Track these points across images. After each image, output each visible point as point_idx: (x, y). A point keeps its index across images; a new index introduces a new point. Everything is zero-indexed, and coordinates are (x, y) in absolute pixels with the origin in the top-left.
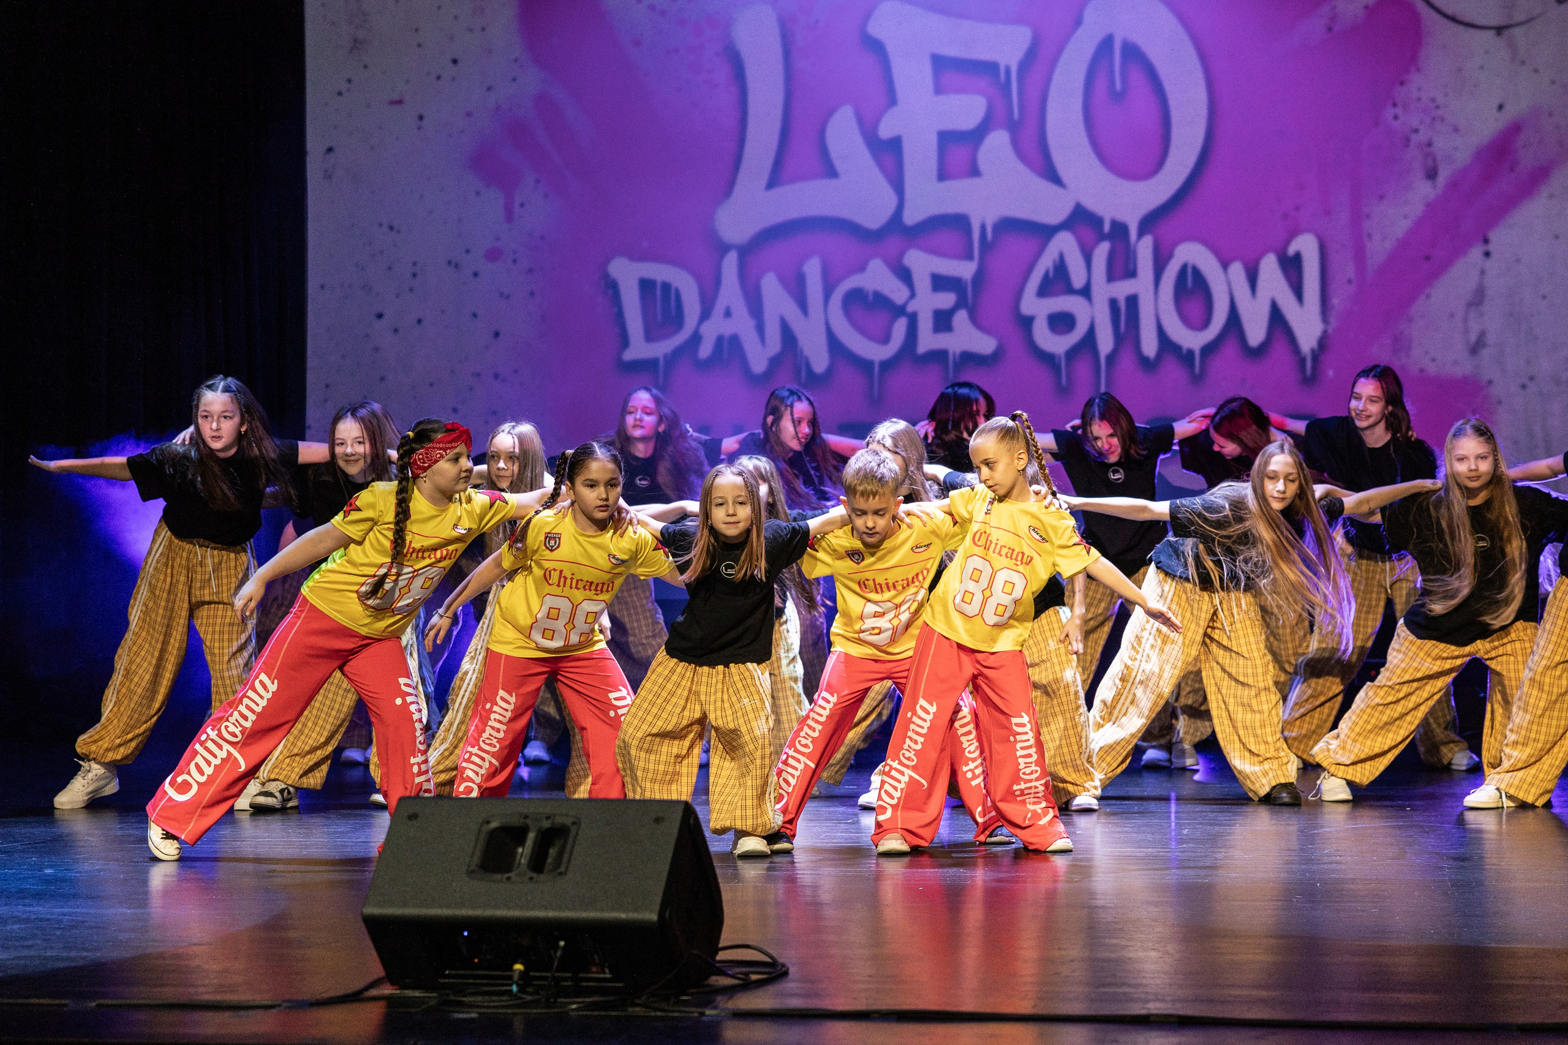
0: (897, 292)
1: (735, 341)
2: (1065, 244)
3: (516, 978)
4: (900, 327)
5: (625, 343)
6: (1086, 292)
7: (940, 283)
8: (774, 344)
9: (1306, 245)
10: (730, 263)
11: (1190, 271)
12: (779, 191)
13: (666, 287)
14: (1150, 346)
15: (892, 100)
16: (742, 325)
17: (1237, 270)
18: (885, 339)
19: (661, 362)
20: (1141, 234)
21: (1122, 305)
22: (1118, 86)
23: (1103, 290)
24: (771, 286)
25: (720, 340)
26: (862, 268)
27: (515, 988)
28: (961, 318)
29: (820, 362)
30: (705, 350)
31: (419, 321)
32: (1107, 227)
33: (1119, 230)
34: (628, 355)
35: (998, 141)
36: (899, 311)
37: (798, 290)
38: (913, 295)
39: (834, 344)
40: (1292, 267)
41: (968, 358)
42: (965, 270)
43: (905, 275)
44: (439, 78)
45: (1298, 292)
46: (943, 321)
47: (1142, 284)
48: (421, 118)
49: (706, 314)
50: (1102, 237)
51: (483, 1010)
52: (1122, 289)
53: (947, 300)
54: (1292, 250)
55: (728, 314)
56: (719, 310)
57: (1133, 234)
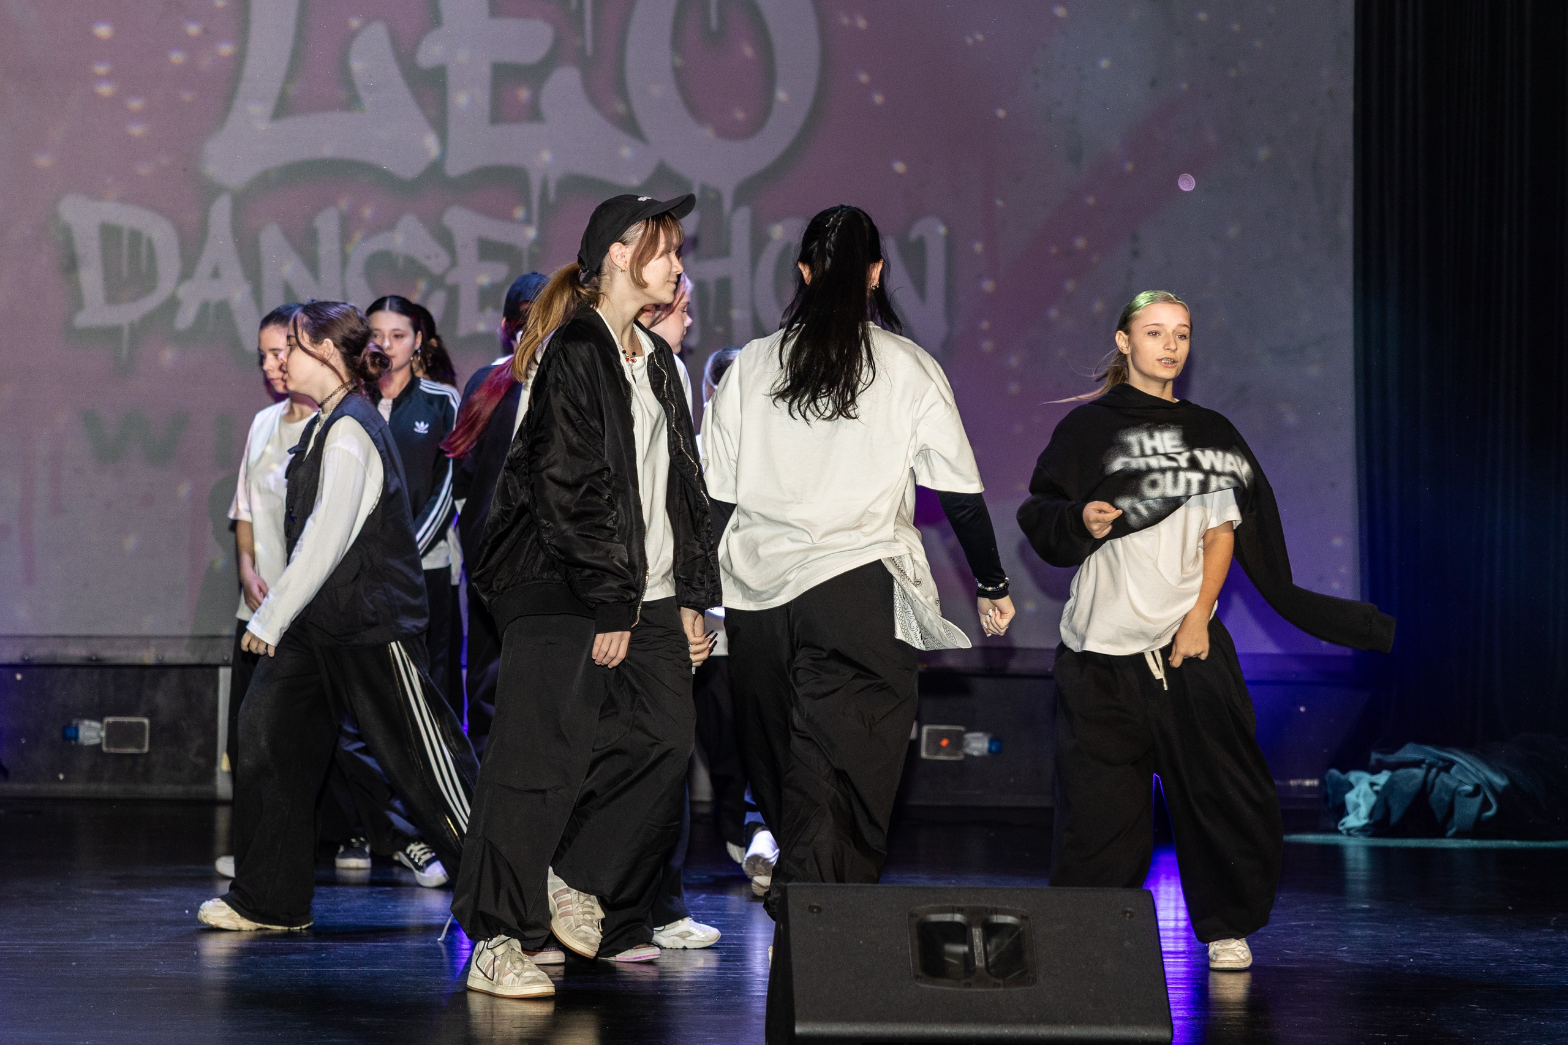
0: (436, 260)
1: (224, 310)
4: (437, 302)
5: (77, 302)
7: (489, 250)
9: (930, 230)
10: (221, 212)
12: (287, 123)
13: (136, 236)
15: (434, 19)
16: (231, 285)
19: (126, 331)
20: (736, 205)
21: (712, 290)
22: (714, 23)
24: (271, 239)
25: (205, 306)
26: (390, 226)
30: (184, 319)
33: (710, 195)
34: (83, 320)
35: (566, 80)
36: (436, 282)
37: (306, 248)
38: (454, 263)
40: (912, 253)
42: (522, 237)
43: (445, 239)
45: (918, 283)
46: (490, 297)
47: (735, 265)
49: (186, 274)
52: (712, 270)
53: (496, 271)
55: (216, 274)
56: (204, 267)
57: (727, 203)
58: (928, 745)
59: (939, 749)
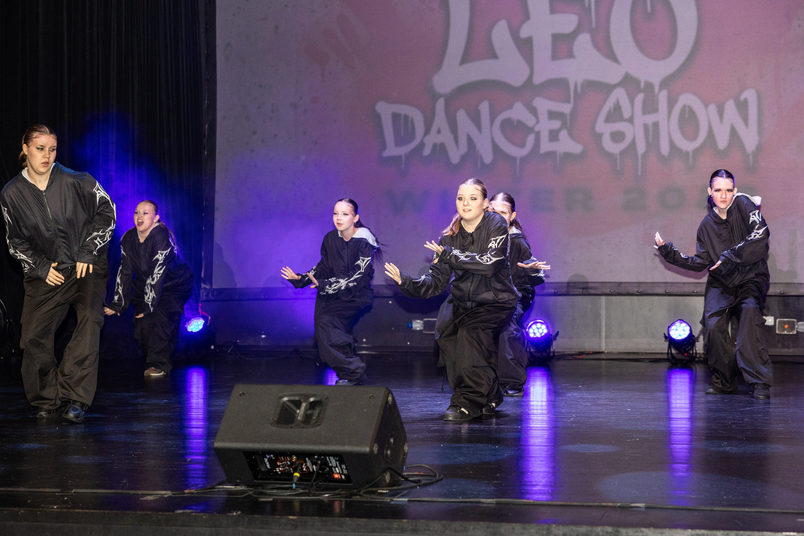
0: (530, 121)
1: (442, 146)
2: (620, 94)
3: (295, 480)
4: (531, 139)
5: (384, 146)
6: (631, 120)
7: (552, 115)
8: (463, 148)
9: (750, 95)
10: (440, 105)
11: (687, 109)
12: (467, 66)
13: (406, 117)
14: (665, 149)
15: (527, 17)
16: (446, 137)
17: (712, 108)
18: (522, 145)
19: (404, 157)
20: (661, 89)
21: (651, 128)
22: (649, 9)
23: (641, 119)
24: (462, 116)
25: (435, 146)
26: (510, 107)
27: (294, 486)
28: (564, 134)
29: (488, 158)
30: (427, 151)
31: (275, 136)
32: (642, 85)
33: (649, 86)
34: (386, 154)
35: (584, 39)
36: (530, 130)
37: (476, 119)
38: (538, 122)
39: (496, 148)
40: (742, 107)
41: (568, 156)
42: (566, 108)
43: (534, 111)
44: (286, 6)
45: (745, 120)
46: (554, 136)
47: (661, 116)
48: (277, 27)
49: (427, 132)
50: (640, 91)
51: (276, 497)
52: (650, 119)
53: (556, 124)
54: (742, 97)
55: (439, 132)
56: (434, 129)
57: (657, 89)
58: (779, 328)
59: (784, 329)
